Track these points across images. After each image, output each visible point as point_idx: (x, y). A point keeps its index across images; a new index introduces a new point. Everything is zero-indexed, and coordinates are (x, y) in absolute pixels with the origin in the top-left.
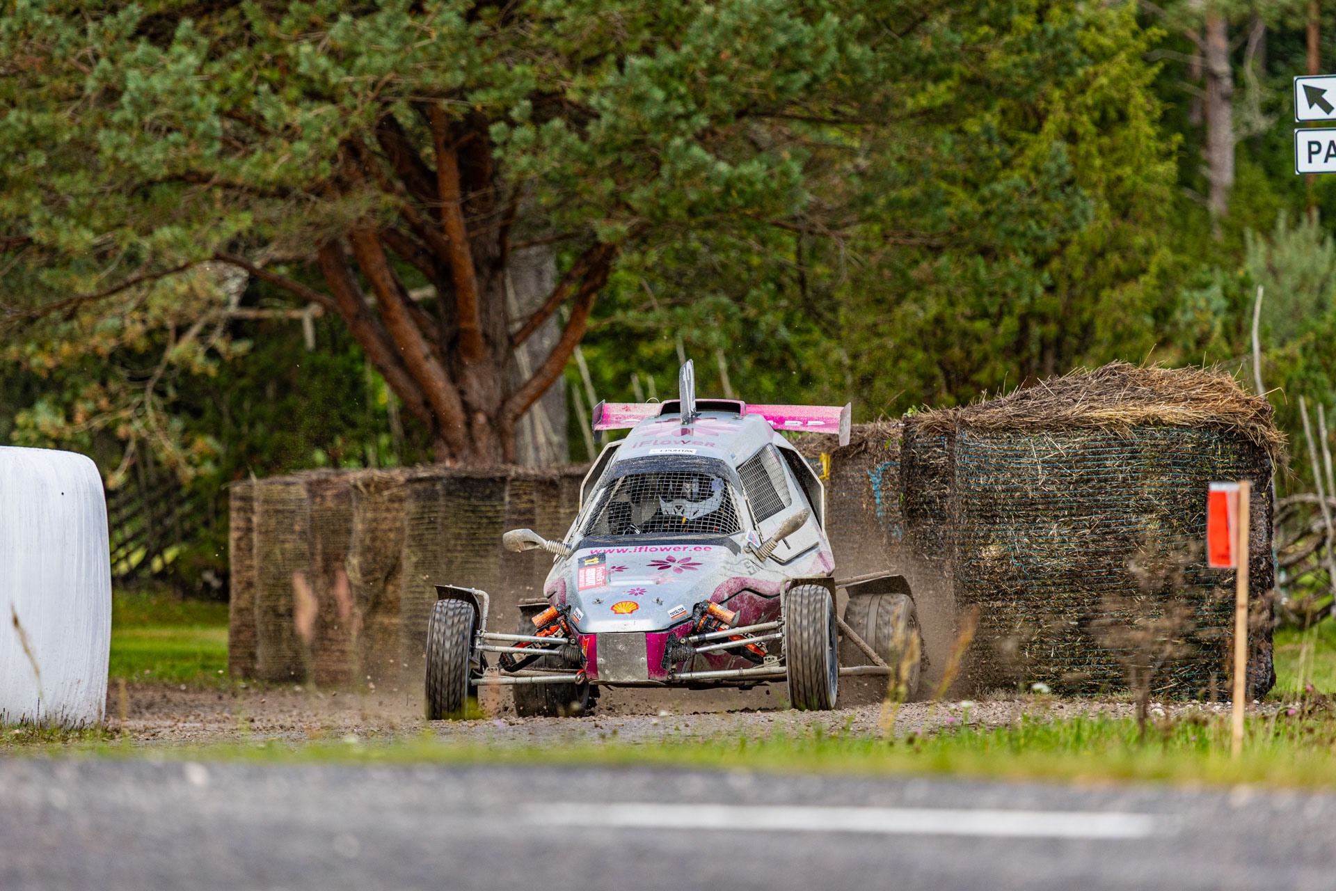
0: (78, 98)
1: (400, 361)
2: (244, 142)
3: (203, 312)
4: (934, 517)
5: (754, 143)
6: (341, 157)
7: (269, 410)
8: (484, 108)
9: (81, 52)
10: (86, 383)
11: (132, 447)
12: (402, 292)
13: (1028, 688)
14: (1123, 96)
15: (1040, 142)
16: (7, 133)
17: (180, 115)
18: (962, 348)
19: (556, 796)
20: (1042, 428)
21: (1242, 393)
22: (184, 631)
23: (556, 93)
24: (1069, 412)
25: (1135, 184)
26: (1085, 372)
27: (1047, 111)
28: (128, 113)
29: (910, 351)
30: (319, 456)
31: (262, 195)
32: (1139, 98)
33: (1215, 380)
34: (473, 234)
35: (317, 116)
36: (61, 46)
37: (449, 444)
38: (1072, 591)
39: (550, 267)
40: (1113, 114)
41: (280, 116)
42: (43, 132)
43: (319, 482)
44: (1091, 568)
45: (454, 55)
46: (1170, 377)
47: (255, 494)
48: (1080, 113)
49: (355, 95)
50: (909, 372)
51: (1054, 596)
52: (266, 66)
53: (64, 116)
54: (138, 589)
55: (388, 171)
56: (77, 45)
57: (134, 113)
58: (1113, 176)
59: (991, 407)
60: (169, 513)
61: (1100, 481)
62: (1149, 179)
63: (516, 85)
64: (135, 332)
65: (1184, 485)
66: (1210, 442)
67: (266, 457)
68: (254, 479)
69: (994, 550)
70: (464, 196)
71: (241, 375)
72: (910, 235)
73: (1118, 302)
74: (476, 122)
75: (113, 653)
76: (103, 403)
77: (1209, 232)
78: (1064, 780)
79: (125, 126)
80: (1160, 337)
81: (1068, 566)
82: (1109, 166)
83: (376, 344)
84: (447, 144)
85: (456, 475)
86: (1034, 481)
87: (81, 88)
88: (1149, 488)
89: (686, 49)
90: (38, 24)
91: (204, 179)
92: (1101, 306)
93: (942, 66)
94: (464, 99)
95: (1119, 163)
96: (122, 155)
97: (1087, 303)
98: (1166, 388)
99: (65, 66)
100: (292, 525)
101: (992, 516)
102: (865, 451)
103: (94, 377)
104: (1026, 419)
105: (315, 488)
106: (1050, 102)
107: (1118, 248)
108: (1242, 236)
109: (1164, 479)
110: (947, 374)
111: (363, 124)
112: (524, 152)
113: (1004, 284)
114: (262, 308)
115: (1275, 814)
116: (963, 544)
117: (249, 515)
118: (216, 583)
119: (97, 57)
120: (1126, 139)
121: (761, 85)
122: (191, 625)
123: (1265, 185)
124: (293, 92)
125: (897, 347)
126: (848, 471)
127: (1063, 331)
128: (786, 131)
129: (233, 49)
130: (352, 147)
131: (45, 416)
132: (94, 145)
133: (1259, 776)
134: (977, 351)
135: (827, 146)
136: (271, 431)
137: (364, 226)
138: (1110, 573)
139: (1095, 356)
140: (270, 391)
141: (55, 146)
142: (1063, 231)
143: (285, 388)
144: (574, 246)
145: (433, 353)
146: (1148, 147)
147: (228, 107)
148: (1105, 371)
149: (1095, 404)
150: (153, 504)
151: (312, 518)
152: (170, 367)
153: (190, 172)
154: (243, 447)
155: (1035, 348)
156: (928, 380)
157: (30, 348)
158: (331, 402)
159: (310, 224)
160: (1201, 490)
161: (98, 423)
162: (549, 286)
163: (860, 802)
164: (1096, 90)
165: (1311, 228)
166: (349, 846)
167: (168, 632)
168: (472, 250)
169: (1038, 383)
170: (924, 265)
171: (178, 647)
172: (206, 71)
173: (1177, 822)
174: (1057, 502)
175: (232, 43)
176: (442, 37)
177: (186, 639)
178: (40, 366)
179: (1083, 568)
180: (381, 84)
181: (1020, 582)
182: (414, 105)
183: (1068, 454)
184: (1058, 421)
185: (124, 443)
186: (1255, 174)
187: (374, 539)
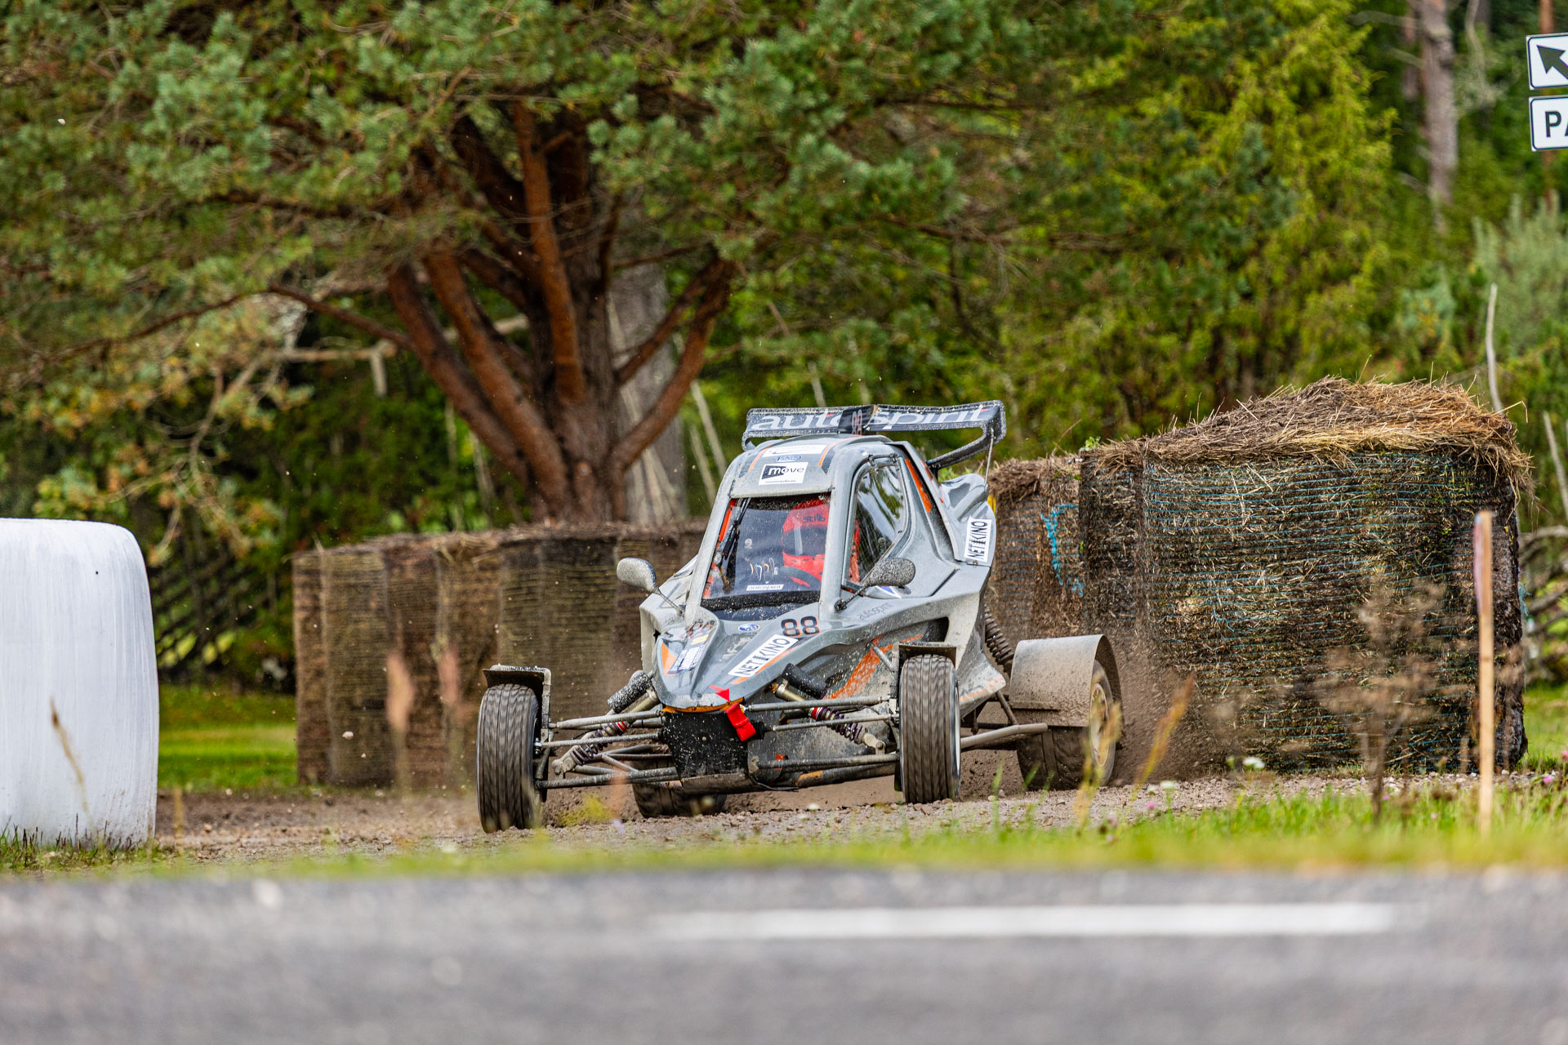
0: (100, 108)
1: (487, 405)
2: (295, 153)
3: (254, 355)
4: (1121, 567)
5: (894, 136)
6: (411, 168)
7: (336, 466)
8: (577, 105)
9: (102, 54)
10: (119, 443)
11: (176, 516)
12: (487, 323)
13: (1239, 764)
14: (1326, 66)
15: (1229, 124)
16: (19, 153)
17: (221, 125)
18: (1146, 368)
19: (691, 905)
20: (1244, 458)
21: (1478, 411)
22: (243, 731)
23: (660, 85)
24: (1275, 438)
25: (1342, 170)
26: (1291, 391)
27: (1237, 87)
28: (162, 124)
29: (1085, 373)
30: (396, 520)
31: (320, 215)
32: (1344, 68)
33: (1445, 395)
34: (568, 253)
35: (382, 121)
36: (78, 48)
37: (548, 501)
38: (1285, 649)
39: (660, 288)
40: (1313, 88)
41: (339, 122)
42: (61, 150)
43: (397, 551)
44: (1307, 621)
45: (541, 43)
46: (1393, 394)
47: (323, 566)
48: (1276, 88)
49: (425, 94)
50: (1085, 399)
51: (1265, 655)
52: (319, 64)
53: (85, 130)
54: (189, 682)
55: (467, 181)
56: (97, 46)
57: (168, 123)
58: (1316, 161)
59: (1184, 435)
60: (222, 593)
61: (1314, 518)
62: (1360, 163)
63: (613, 78)
64: (175, 381)
65: (1412, 520)
66: (1442, 468)
67: (334, 523)
68: (320, 549)
69: (1191, 604)
70: (555, 209)
71: (301, 427)
72: (1081, 238)
73: (1327, 309)
74: (571, 123)
75: (162, 760)
76: (141, 465)
77: (1431, 224)
78: (1288, 866)
79: (157, 139)
80: (1378, 348)
81: (1280, 620)
82: (1312, 148)
83: (458, 387)
84: (534, 148)
85: (558, 536)
86: (1236, 521)
87: (103, 97)
88: (1372, 524)
89: (814, 30)
90: (50, 23)
91: (252, 198)
92: (1306, 315)
93: (1113, 38)
94: (553, 95)
95: (1323, 145)
96: (155, 174)
97: (1290, 310)
98: (1389, 406)
99: (84, 71)
100: (366, 601)
101: (1189, 564)
102: (1037, 492)
103: (128, 436)
104: (1225, 448)
105: (393, 557)
106: (1240, 77)
107: (1325, 245)
108: (1469, 227)
109: (1389, 513)
110: (1128, 399)
111: (435, 128)
112: (627, 155)
113: (1192, 292)
114: (323, 348)
115: (1536, 899)
116: (1156, 598)
117: (316, 591)
118: (279, 674)
119: (121, 59)
120: (1330, 117)
121: (901, 70)
122: (251, 723)
123: (1494, 167)
124: (353, 93)
125: (1070, 370)
126: (1017, 516)
127: (1264, 344)
128: (931, 120)
129: (279, 45)
130: (424, 156)
131: (72, 483)
132: (122, 164)
133: (1517, 854)
134: (1164, 371)
135: (980, 136)
136: (337, 492)
137: (440, 247)
138: (1330, 626)
139: (1303, 373)
140: (336, 446)
141: (75, 164)
142: (1261, 228)
143: (352, 441)
144: (686, 262)
145: (525, 393)
146: (1356, 126)
147: (277, 113)
148: (1315, 389)
149: (1305, 428)
150: (203, 583)
151: (390, 592)
152: (218, 421)
153: (234, 191)
154: (306, 512)
155: (1230, 365)
156: (1108, 408)
157: (53, 404)
158: (407, 455)
159: (377, 247)
160: (1433, 525)
161: (135, 489)
162: (659, 312)
163: (1048, 900)
164: (1293, 61)
165: (1550, 214)
166: (449, 972)
167: (225, 732)
168: (567, 271)
169: (1238, 406)
170: (1098, 273)
171: (239, 750)
172: (249, 71)
173: (1421, 911)
174: (1264, 545)
175: (278, 38)
176: (526, 24)
177: (246, 741)
178: (67, 426)
179: (1298, 622)
180: (455, 81)
181: (1224, 640)
182: (494, 104)
183: (1275, 488)
184: (1262, 449)
185: (166, 513)
186: (1483, 154)
187: (463, 616)
